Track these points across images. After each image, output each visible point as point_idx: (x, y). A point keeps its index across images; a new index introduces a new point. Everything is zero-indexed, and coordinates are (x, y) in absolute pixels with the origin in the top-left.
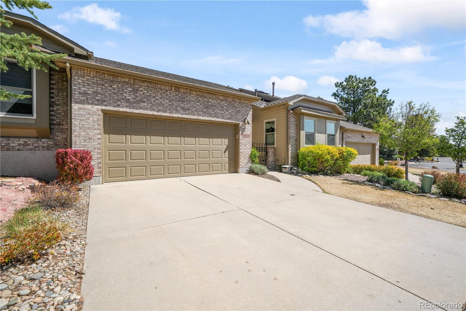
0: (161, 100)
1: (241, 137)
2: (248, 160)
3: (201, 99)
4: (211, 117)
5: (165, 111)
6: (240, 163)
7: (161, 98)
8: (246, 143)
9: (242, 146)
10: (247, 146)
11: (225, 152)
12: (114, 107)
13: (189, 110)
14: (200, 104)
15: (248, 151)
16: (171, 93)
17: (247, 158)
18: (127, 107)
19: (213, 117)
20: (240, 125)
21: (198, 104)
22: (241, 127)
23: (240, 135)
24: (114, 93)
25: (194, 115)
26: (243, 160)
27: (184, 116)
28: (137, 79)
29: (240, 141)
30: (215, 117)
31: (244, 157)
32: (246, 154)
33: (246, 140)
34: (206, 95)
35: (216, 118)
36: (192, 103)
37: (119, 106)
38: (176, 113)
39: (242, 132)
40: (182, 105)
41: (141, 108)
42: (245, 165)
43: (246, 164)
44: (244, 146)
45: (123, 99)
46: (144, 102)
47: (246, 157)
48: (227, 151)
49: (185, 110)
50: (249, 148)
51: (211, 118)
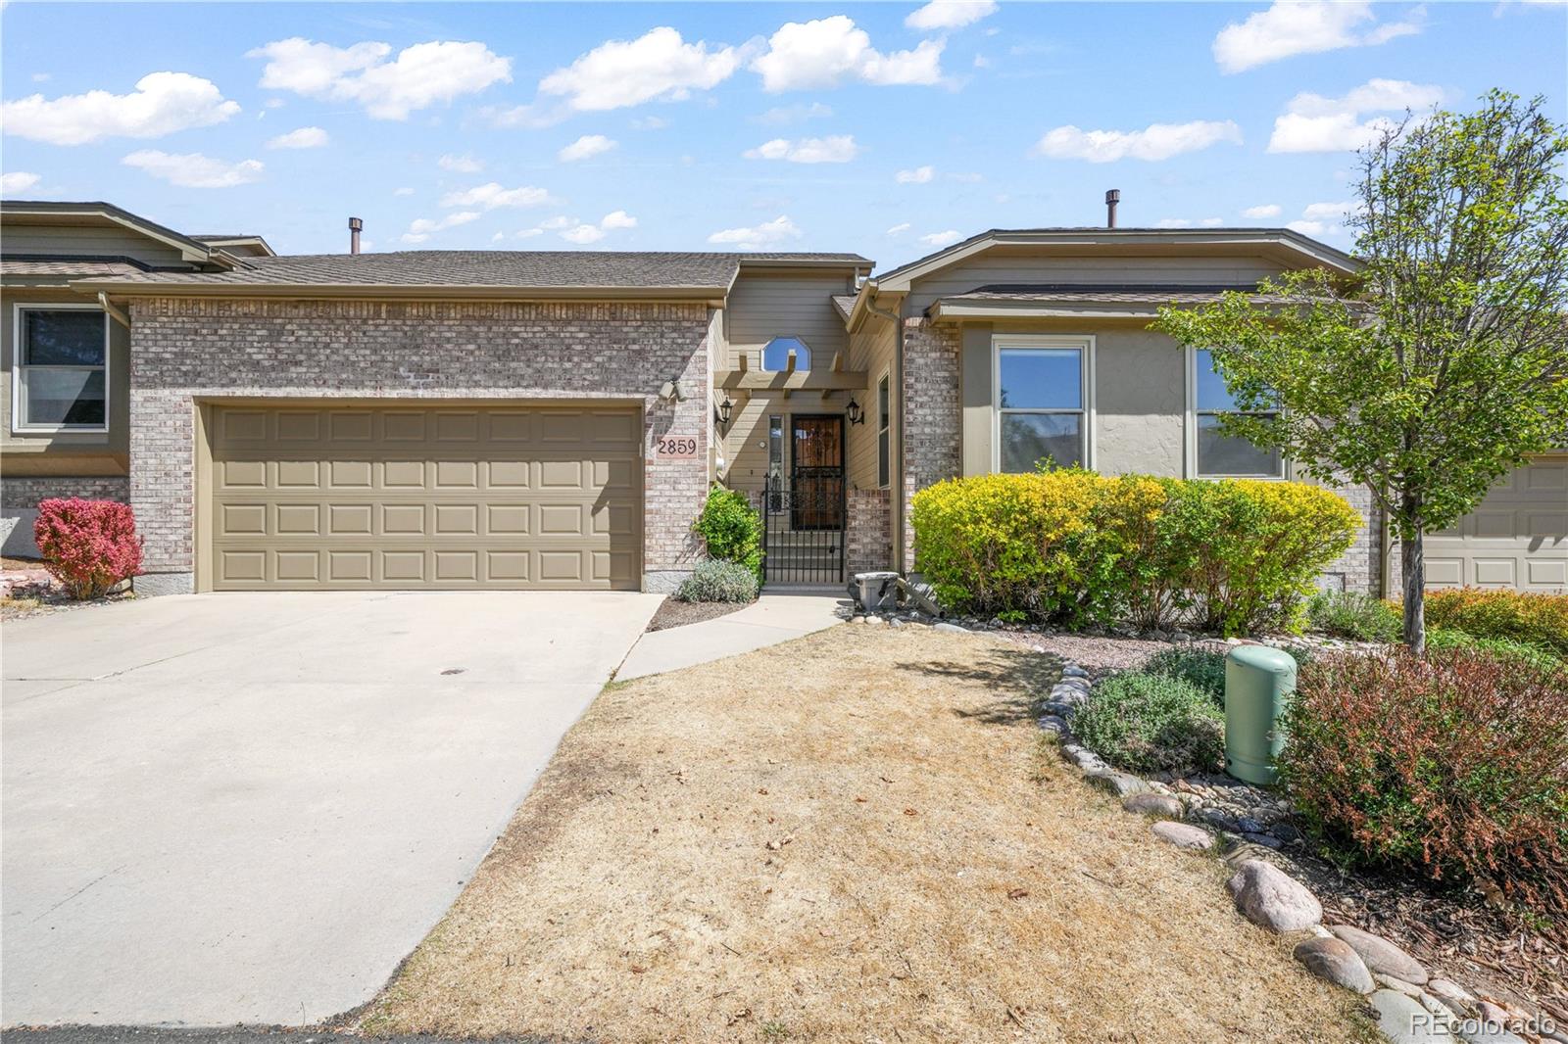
0: (346, 352)
1: (651, 452)
2: (688, 542)
3: (482, 329)
4: (519, 385)
5: (358, 384)
6: (649, 555)
7: (347, 346)
8: (677, 475)
9: (659, 487)
10: (680, 487)
11: (596, 510)
12: (223, 386)
13: (437, 371)
14: (479, 348)
15: (685, 505)
16: (377, 326)
17: (683, 536)
18: (254, 383)
19: (526, 387)
20: (648, 407)
21: (471, 347)
22: (651, 413)
23: (648, 443)
24: (223, 350)
25: (457, 386)
26: (661, 542)
27: (421, 393)
28: (277, 302)
29: (649, 468)
30: (536, 385)
31: (668, 531)
32: (674, 518)
33: (681, 462)
34: (501, 313)
35: (538, 390)
36: (449, 346)
37: (233, 382)
38: (393, 387)
39: (655, 432)
40: (415, 358)
41: (290, 382)
42: (672, 561)
43: (678, 558)
44: (667, 487)
45: (243, 363)
46: (298, 363)
47: (676, 529)
48: (606, 509)
49: (421, 371)
50: (695, 493)
51: (521, 390)
